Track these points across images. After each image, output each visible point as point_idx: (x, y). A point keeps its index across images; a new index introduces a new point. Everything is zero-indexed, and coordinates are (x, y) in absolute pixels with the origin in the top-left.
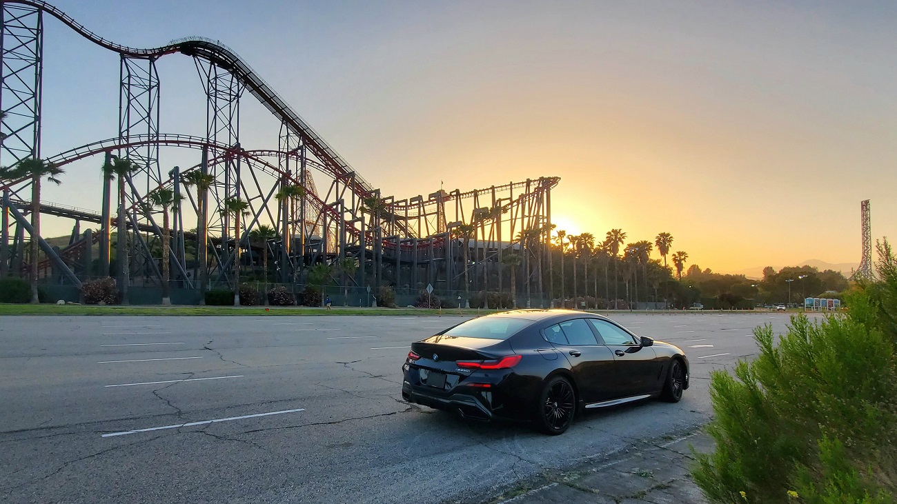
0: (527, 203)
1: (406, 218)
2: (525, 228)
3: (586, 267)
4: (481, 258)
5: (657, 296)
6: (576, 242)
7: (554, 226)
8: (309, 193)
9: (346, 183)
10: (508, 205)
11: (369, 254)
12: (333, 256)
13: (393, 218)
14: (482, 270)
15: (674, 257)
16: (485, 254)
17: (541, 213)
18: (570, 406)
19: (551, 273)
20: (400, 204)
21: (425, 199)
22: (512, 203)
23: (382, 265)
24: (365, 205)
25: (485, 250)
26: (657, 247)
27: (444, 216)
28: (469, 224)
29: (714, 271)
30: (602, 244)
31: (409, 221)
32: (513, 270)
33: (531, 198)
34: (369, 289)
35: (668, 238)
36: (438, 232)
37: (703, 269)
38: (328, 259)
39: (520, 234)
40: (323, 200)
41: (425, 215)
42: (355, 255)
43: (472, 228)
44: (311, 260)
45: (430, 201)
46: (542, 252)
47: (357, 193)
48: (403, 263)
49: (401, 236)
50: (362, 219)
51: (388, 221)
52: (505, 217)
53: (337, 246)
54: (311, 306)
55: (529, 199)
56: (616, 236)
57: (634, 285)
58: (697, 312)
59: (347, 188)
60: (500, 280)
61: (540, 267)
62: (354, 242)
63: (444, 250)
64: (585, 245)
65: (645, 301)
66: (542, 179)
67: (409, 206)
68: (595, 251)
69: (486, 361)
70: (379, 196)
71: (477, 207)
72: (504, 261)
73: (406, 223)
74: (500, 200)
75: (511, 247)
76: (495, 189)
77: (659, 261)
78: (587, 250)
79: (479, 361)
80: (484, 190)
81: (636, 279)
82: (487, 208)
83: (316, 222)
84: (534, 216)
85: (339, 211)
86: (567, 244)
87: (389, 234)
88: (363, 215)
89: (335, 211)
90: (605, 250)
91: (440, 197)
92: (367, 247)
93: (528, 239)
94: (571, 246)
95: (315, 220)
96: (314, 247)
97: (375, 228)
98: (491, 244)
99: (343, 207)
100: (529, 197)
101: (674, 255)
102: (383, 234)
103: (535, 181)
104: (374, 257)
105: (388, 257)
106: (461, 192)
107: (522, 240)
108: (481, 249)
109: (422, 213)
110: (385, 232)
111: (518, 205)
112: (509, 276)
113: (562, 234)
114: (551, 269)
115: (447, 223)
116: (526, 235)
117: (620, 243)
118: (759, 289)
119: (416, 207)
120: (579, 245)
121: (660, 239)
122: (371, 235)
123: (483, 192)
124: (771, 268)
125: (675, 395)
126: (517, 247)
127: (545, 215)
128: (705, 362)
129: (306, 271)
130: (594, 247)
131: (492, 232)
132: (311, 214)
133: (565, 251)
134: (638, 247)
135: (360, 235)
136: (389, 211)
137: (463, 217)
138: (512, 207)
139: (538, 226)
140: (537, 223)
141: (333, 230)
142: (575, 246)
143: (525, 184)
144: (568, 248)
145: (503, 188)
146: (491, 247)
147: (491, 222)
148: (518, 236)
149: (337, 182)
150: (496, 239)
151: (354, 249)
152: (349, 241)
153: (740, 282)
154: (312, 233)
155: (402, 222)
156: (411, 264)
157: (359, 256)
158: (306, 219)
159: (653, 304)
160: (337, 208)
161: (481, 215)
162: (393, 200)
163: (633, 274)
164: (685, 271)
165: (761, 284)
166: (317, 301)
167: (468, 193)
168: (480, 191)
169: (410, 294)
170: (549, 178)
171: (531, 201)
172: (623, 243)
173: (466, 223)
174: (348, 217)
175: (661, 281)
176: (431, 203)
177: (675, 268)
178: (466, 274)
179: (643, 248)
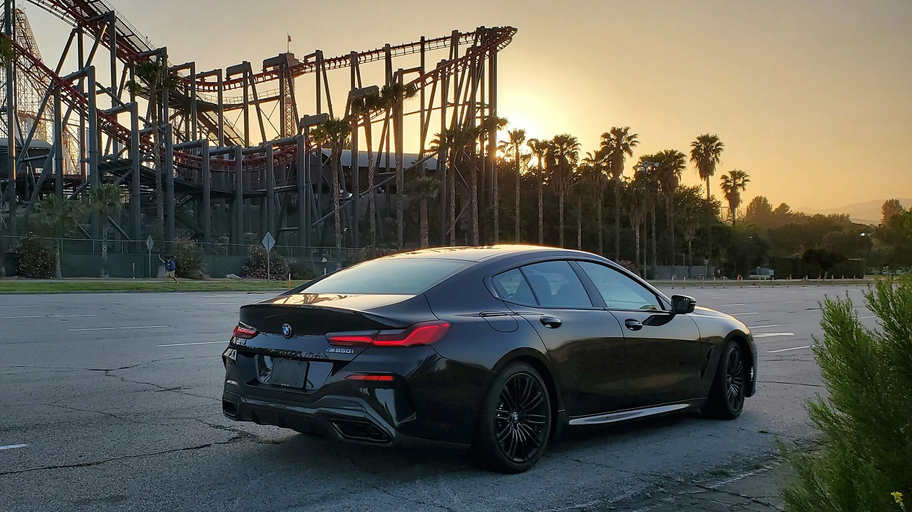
0: (452, 77)
1: (219, 108)
2: (448, 126)
3: (562, 200)
4: (364, 187)
5: (691, 253)
6: (545, 151)
7: (504, 122)
8: (23, 52)
9: (97, 34)
10: (417, 81)
11: (147, 176)
12: (75, 181)
13: (194, 107)
14: (365, 210)
15: (723, 181)
16: (371, 177)
17: (478, 99)
18: (541, 419)
19: (496, 212)
20: (208, 79)
21: (257, 69)
22: (422, 79)
23: (174, 201)
24: (137, 79)
25: (371, 170)
26: (694, 163)
27: (294, 105)
28: (342, 118)
29: (794, 209)
30: (594, 156)
31: (224, 113)
32: (424, 208)
33: (460, 68)
34: (150, 243)
35: (714, 144)
36: (282, 134)
37: (774, 205)
38: (66, 187)
39: (438, 139)
40: (53, 68)
41: (257, 102)
42: (119, 179)
43: (346, 126)
44: (31, 188)
45: (265, 73)
46: (479, 173)
47: (120, 55)
48: (214, 195)
49: (211, 144)
50: (132, 108)
51: (185, 114)
52: (411, 105)
53: (82, 161)
54: (34, 277)
55: (457, 71)
56: (618, 140)
57: (649, 234)
58: (764, 284)
59: (100, 45)
60: (401, 229)
61: (475, 200)
62: (117, 154)
63: (294, 171)
64: (562, 158)
65: (669, 264)
66: (481, 31)
67: (225, 83)
68: (579, 170)
69: (384, 332)
70: (165, 61)
71: (357, 86)
72: (407, 192)
73: (221, 117)
74: (401, 72)
75: (420, 165)
76: (393, 52)
77: (696, 189)
78: (565, 168)
79: (369, 333)
80: (370, 53)
81: (654, 221)
82: (376, 88)
83: (40, 114)
84: (465, 103)
85: (86, 90)
86: (527, 157)
87: (187, 138)
88: (133, 99)
89: (76, 92)
90: (598, 168)
91: (284, 67)
92: (144, 164)
93: (454, 149)
94: (534, 162)
95: (36, 109)
96: (37, 163)
97: (160, 127)
98: (383, 158)
99: (92, 83)
100: (456, 68)
101: (724, 177)
102: (174, 138)
103: (468, 34)
104: (159, 181)
105: (187, 183)
106: (326, 57)
107: (440, 150)
108: (364, 170)
109: (251, 98)
110: (178, 134)
111: (435, 82)
112: (416, 219)
113: (517, 136)
114: (496, 204)
115: (301, 116)
116: (450, 140)
117: (626, 155)
118: (874, 241)
119: (238, 85)
120: (550, 158)
121: (699, 147)
122: (152, 140)
123: (369, 57)
124: (897, 202)
125: (731, 406)
126: (432, 165)
127: (487, 101)
128: (780, 358)
129: (21, 211)
130: (579, 164)
131: (385, 136)
132: (29, 98)
133: (523, 171)
134: (660, 162)
135: (129, 138)
136: (186, 93)
137: (330, 106)
138: (423, 85)
139: (474, 123)
140: (471, 117)
141: (73, 130)
142: (543, 160)
143: (448, 42)
144: (529, 165)
145: (408, 49)
146: (382, 165)
147: (383, 115)
148: (436, 141)
149: (80, 33)
150: (393, 150)
151: (117, 166)
152: (107, 150)
153: (839, 228)
154: (31, 135)
155: (213, 116)
156: (231, 197)
157: (129, 180)
158: (20, 108)
159: (683, 269)
160: (81, 83)
161: (363, 101)
162: (193, 71)
163: (649, 214)
164: (742, 208)
165: (879, 232)
166: (46, 267)
167: (340, 60)
168: (363, 54)
169: (231, 254)
170: (495, 29)
171: (460, 74)
172: (631, 153)
173: (335, 116)
174: (103, 103)
175: (699, 226)
176: (268, 77)
177: (725, 204)
178: (337, 215)
179: (667, 163)
